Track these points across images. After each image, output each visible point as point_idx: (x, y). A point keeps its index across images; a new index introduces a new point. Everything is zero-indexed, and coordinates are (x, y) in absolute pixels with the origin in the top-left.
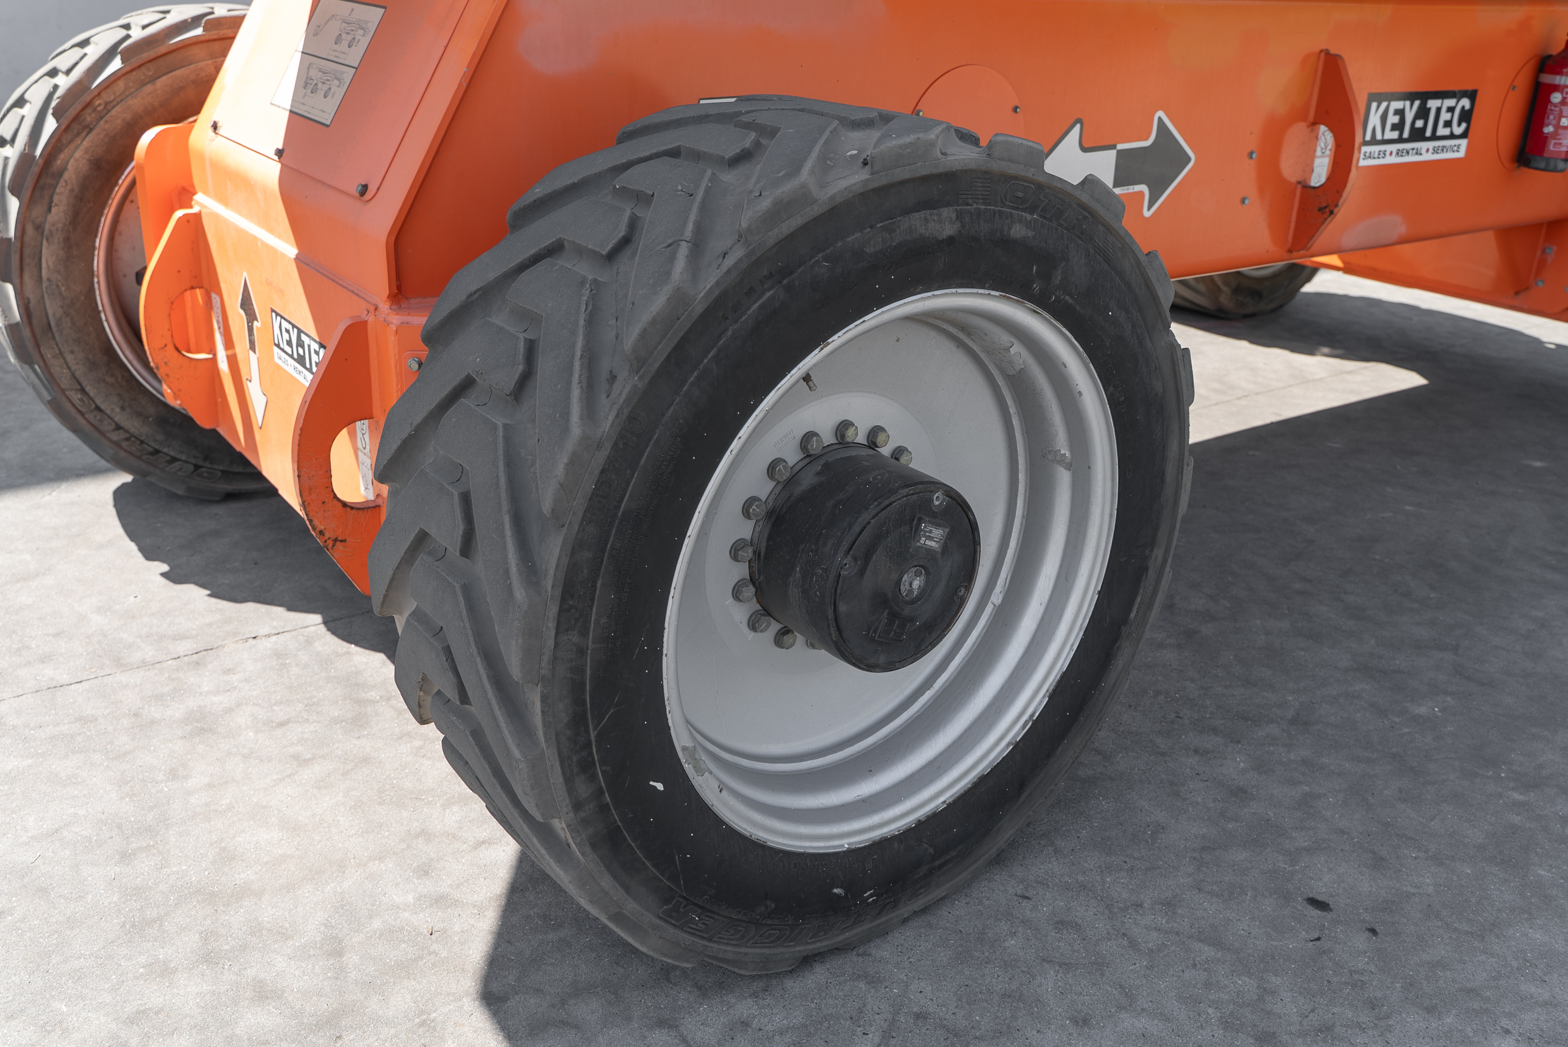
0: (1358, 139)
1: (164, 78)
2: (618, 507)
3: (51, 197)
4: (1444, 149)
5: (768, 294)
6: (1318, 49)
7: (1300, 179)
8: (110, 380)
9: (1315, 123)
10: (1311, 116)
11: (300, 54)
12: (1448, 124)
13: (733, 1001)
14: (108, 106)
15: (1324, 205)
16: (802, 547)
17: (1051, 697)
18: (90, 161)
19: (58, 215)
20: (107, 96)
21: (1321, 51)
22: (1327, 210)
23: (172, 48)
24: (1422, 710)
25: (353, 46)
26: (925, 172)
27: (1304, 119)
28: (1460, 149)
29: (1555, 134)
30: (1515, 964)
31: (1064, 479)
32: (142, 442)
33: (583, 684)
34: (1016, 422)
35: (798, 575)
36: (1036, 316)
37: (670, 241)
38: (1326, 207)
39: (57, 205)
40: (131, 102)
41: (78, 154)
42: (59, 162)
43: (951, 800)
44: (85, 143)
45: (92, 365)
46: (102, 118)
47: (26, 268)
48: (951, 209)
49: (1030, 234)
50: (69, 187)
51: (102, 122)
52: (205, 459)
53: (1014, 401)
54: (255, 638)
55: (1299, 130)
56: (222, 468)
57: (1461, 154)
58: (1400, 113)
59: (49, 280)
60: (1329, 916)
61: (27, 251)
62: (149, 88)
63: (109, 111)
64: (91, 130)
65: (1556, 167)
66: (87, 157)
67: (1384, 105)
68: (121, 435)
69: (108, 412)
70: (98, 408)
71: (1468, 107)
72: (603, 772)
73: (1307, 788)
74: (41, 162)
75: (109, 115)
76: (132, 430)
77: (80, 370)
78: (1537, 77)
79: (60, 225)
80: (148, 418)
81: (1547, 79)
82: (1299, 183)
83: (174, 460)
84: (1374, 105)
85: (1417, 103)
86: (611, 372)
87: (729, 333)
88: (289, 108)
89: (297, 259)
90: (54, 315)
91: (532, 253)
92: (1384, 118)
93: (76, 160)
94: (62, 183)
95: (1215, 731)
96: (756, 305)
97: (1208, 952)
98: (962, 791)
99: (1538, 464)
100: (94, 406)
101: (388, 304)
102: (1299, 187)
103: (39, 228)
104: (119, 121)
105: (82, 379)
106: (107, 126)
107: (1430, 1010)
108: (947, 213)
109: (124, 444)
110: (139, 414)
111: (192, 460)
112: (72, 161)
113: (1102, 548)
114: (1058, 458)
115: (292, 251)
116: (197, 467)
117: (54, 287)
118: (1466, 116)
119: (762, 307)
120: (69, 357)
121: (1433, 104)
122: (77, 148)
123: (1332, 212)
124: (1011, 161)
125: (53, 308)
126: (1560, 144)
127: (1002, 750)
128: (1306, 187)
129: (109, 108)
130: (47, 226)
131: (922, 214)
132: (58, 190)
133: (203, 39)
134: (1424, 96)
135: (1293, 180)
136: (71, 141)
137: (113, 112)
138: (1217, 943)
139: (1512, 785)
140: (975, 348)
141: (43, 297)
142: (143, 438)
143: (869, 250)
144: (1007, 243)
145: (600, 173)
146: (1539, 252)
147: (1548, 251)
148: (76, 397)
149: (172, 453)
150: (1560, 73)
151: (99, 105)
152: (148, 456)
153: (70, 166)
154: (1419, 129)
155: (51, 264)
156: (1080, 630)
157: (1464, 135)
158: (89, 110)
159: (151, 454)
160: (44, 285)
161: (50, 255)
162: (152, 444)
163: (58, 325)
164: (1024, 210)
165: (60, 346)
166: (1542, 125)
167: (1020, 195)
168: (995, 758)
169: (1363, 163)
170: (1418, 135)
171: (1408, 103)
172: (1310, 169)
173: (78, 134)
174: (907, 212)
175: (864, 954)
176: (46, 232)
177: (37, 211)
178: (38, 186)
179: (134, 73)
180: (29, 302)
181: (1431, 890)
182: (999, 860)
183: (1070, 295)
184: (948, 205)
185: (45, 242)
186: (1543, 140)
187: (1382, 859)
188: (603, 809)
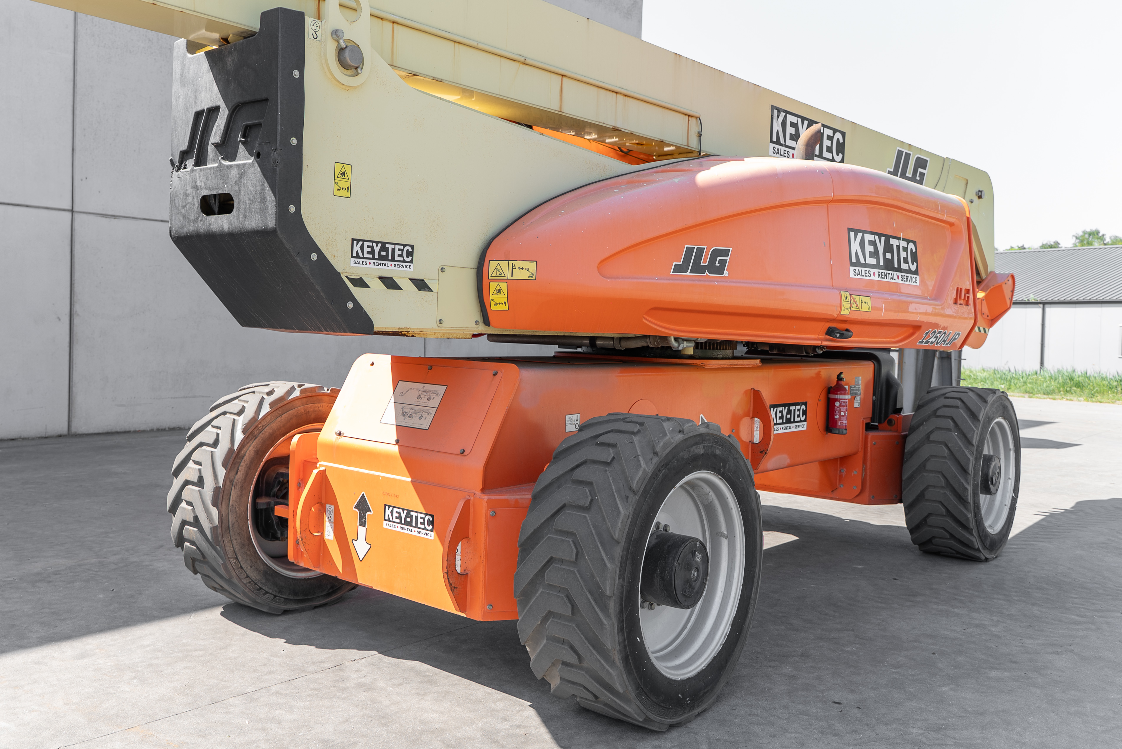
0: (772, 424)
1: (285, 414)
2: (632, 538)
3: (238, 468)
4: (798, 426)
5: (664, 471)
6: (750, 388)
7: (750, 440)
8: (248, 553)
9: (753, 417)
10: (751, 415)
11: (393, 404)
12: (799, 416)
13: (650, 741)
14: (264, 427)
15: (762, 450)
16: (658, 563)
17: (732, 626)
18: (255, 451)
19: (240, 475)
20: (264, 423)
21: (752, 389)
22: (764, 452)
23: (289, 401)
24: (849, 649)
25: (431, 400)
26: (696, 434)
27: (749, 416)
28: (804, 427)
29: (840, 419)
30: (910, 712)
31: (725, 543)
32: (256, 584)
33: (622, 598)
34: (705, 523)
35: (658, 572)
36: (721, 481)
37: (634, 456)
38: (763, 451)
39: (240, 471)
40: (272, 425)
41: (250, 448)
42: (243, 452)
43: (706, 665)
44: (254, 443)
45: (243, 545)
46: (261, 432)
47: (224, 500)
48: (702, 445)
49: (720, 453)
50: (246, 463)
51: (261, 434)
52: (280, 592)
53: (705, 515)
54: (354, 660)
55: (746, 420)
56: (285, 597)
57: (805, 428)
58: (781, 412)
59: (232, 505)
60: (842, 705)
61: (225, 492)
62: (279, 419)
63: (264, 429)
64: (256, 438)
65: (843, 433)
66: (254, 449)
67: (775, 409)
68: (248, 580)
69: (245, 569)
70: (241, 567)
71: (805, 409)
72: (626, 631)
73: (817, 674)
74: (237, 452)
75: (264, 431)
76: (253, 578)
77: (237, 547)
78: (828, 396)
79: (240, 480)
80: (260, 571)
81: (832, 396)
82: (750, 442)
83: (267, 592)
84: (772, 409)
85: (787, 408)
86: (626, 496)
87: (656, 483)
88: (395, 424)
89: (412, 481)
90: (232, 522)
91: (576, 464)
92: (776, 414)
93: (249, 451)
94: (243, 461)
95: (774, 660)
96: (661, 474)
97: (805, 717)
98: (709, 662)
99: (860, 567)
100: (239, 566)
101: (480, 492)
102: (750, 443)
103: (231, 482)
104: (267, 434)
105: (237, 553)
106: (262, 436)
107: (887, 724)
108: (701, 446)
109: (248, 585)
110: (257, 570)
111: (274, 593)
112: (248, 451)
113: (741, 568)
114: (723, 535)
115: (409, 479)
116: (275, 596)
117: (234, 508)
118: (805, 413)
119: (663, 475)
120: (234, 542)
121: (792, 408)
122: (250, 446)
123: (766, 453)
124: (713, 430)
125: (232, 518)
126: (843, 423)
127: (719, 647)
128: (753, 443)
129: (264, 428)
130: (235, 481)
131: (695, 447)
132: (241, 465)
133: (300, 397)
134: (789, 405)
135: (748, 441)
136: (248, 443)
137: (265, 430)
138: (808, 715)
139: (890, 667)
140: (694, 495)
141: (228, 514)
142: (256, 582)
143: (685, 458)
144: (715, 455)
145: (586, 439)
146: (839, 472)
147: (842, 471)
148: (233, 561)
149: (266, 590)
150: (837, 394)
151: (260, 427)
152: (256, 591)
153: (247, 454)
154: (789, 418)
155: (234, 498)
156: (737, 600)
157: (805, 421)
158: (256, 429)
159: (258, 590)
160: (230, 508)
161: (234, 494)
162: (259, 585)
163: (232, 527)
164: (717, 445)
165: (232, 537)
166: (834, 415)
167: (716, 441)
168: (717, 650)
169: (775, 433)
170: (789, 421)
171: (783, 408)
172: (753, 436)
173: (251, 439)
174: (692, 446)
175: (687, 727)
176: (234, 483)
177: (232, 473)
178: (234, 463)
179: (274, 413)
180: (222, 516)
181: (874, 696)
182: (718, 700)
183: (730, 473)
184: (701, 444)
185: (233, 488)
186: (835, 422)
187: (853, 690)
188: (625, 646)
